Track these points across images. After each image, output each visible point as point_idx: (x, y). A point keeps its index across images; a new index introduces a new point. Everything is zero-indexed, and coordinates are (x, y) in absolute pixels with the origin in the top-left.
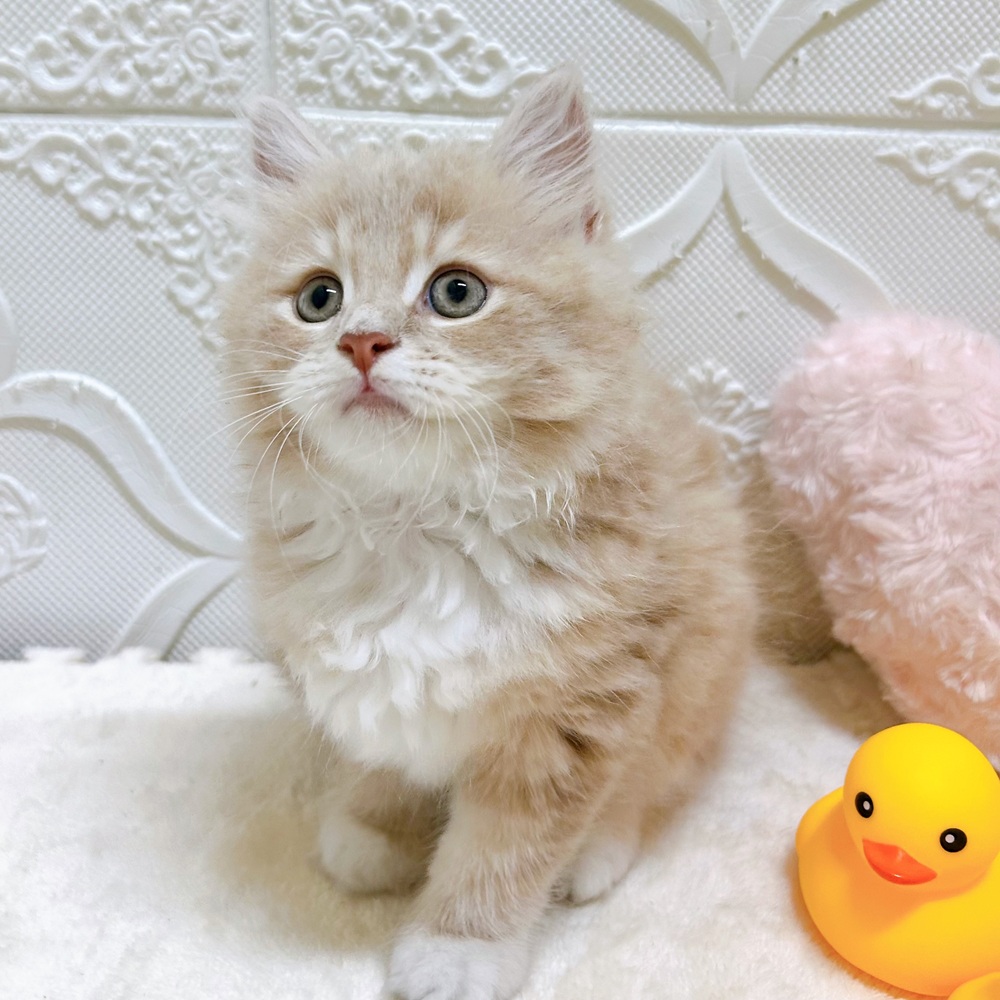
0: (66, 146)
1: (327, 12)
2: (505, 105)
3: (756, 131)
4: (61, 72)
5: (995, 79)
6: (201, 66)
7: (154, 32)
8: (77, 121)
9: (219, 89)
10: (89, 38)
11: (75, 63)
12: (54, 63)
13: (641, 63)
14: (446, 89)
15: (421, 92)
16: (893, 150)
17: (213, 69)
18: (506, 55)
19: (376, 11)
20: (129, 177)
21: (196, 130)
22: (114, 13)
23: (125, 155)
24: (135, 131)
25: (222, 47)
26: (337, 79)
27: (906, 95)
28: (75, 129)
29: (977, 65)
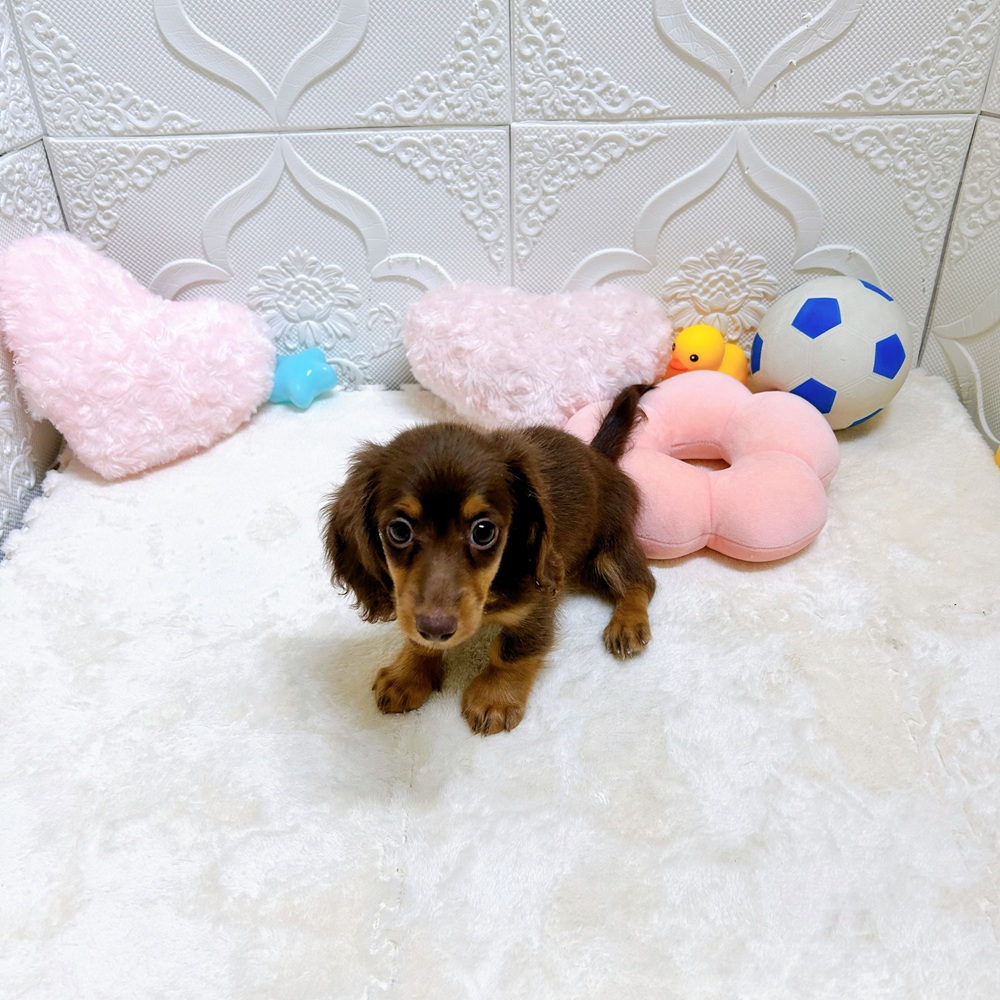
0: (413, 144)
2: (629, 116)
3: (754, 122)
4: (410, 108)
5: (877, 91)
8: (417, 131)
9: (487, 114)
11: (417, 103)
12: (407, 104)
13: (696, 92)
14: (599, 110)
17: (485, 105)
18: (629, 92)
19: (565, 72)
20: (443, 158)
23: (441, 147)
24: (446, 135)
25: (489, 93)
26: (545, 107)
27: (831, 102)
28: (417, 135)
29: (869, 84)
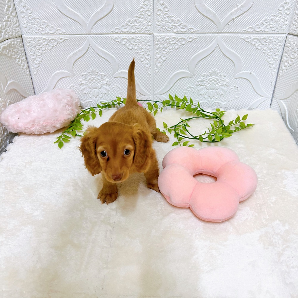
0: (126, 39)
1: (162, 20)
2: (187, 32)
3: (222, 35)
4: (125, 29)
5: (258, 27)
6: (144, 28)
7: (138, 23)
9: (147, 31)
10: (129, 24)
11: (127, 27)
12: (124, 28)
14: (179, 30)
15: (175, 31)
16: (243, 38)
17: (146, 28)
18: (187, 25)
19: (169, 19)
20: (135, 43)
21: (144, 37)
22: (133, 20)
23: (134, 40)
24: (135, 36)
25: (148, 25)
26: (163, 29)
27: (245, 30)
28: (127, 36)
29: (255, 25)
